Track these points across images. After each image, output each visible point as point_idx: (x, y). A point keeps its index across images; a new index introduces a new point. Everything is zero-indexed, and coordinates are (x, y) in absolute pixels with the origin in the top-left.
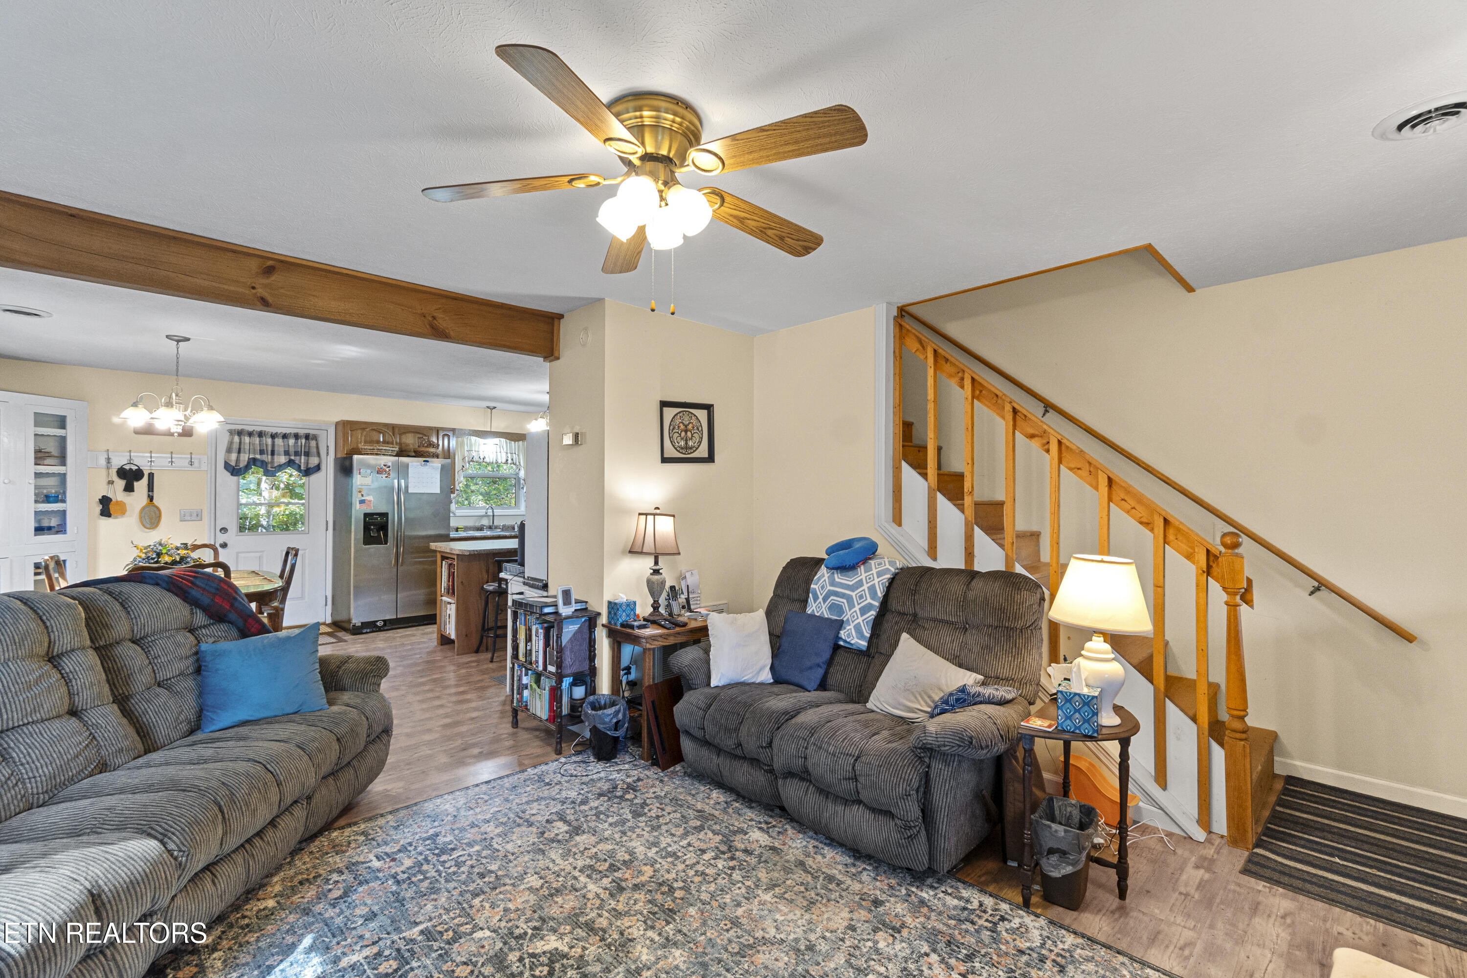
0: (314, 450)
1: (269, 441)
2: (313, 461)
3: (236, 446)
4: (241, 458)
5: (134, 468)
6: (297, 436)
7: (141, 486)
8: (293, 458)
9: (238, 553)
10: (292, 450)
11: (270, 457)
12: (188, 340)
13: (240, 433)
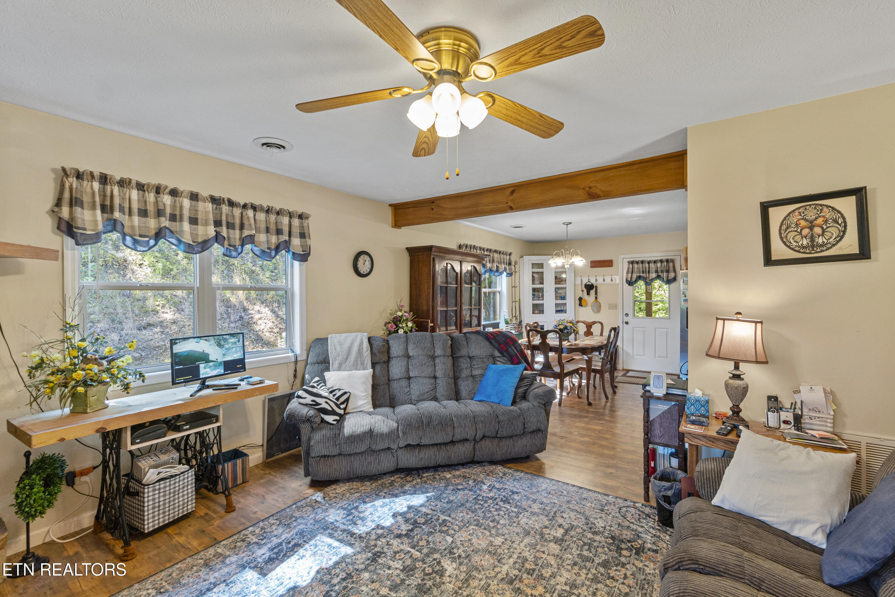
0: (671, 269)
1: (647, 265)
2: (672, 275)
3: (630, 270)
4: (633, 276)
5: (590, 284)
6: (661, 261)
7: (593, 292)
8: (660, 274)
9: (633, 327)
10: (659, 270)
11: (647, 274)
12: (571, 223)
13: (632, 263)
